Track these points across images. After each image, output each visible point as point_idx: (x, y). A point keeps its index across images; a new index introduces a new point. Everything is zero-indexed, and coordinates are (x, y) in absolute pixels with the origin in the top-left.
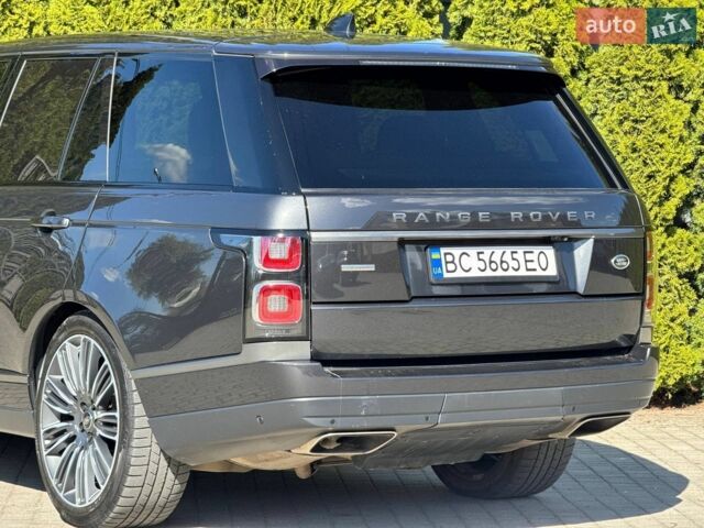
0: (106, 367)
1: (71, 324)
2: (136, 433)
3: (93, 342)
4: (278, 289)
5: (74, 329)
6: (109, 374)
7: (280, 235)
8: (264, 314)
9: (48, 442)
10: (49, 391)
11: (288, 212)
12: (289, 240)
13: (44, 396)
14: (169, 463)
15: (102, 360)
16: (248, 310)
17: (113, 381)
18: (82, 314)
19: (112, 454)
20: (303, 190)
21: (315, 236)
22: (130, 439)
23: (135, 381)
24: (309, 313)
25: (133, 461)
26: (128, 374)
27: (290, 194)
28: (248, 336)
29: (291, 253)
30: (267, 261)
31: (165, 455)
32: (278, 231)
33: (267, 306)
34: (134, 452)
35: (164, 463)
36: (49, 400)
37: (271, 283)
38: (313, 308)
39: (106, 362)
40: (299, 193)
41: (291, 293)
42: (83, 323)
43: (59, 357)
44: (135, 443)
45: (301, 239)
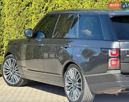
2: (85, 87)
3: (76, 69)
6: (79, 76)
7: (114, 49)
8: (111, 65)
9: (67, 88)
11: (116, 45)
13: (66, 79)
16: (108, 64)
17: (80, 77)
18: (73, 64)
19: (80, 91)
21: (121, 50)
28: (108, 69)
34: (85, 91)
36: (67, 80)
39: (79, 73)
40: (118, 41)
43: (69, 72)
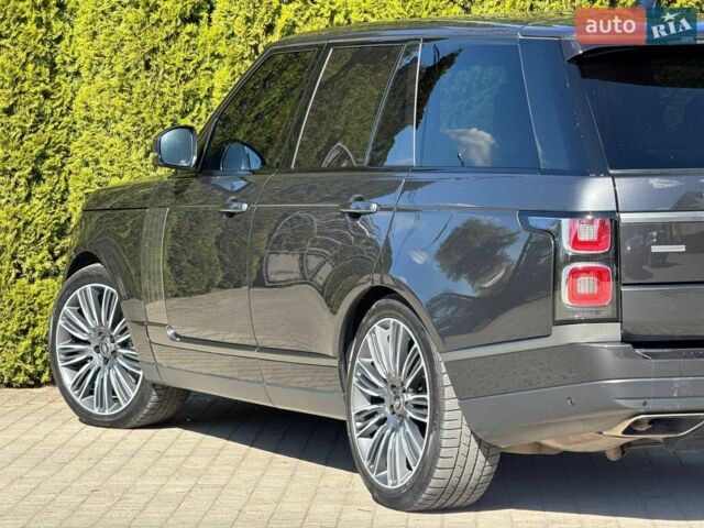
0: (416, 349)
1: (380, 308)
2: (447, 415)
3: (402, 325)
4: (587, 271)
5: (383, 312)
6: (418, 357)
7: (589, 217)
8: (574, 296)
9: (359, 424)
10: (359, 374)
11: (596, 194)
12: (597, 221)
13: (355, 380)
14: (480, 445)
15: (411, 343)
16: (557, 293)
17: (423, 364)
18: (391, 298)
19: (423, 436)
20: (611, 172)
21: (624, 218)
22: (442, 420)
23: (446, 364)
24: (619, 295)
25: (444, 442)
26: (438, 357)
27: (598, 176)
28: (558, 318)
29: (600, 235)
30: (576, 243)
31: (476, 437)
32: (587, 213)
33: (577, 288)
34: (445, 434)
35: (474, 445)
36: (360, 383)
37: (580, 265)
38: (623, 289)
39: (416, 345)
40: (607, 175)
41: (600, 274)
42: (391, 307)
43: (369, 340)
44: (445, 425)
45: (609, 221)
